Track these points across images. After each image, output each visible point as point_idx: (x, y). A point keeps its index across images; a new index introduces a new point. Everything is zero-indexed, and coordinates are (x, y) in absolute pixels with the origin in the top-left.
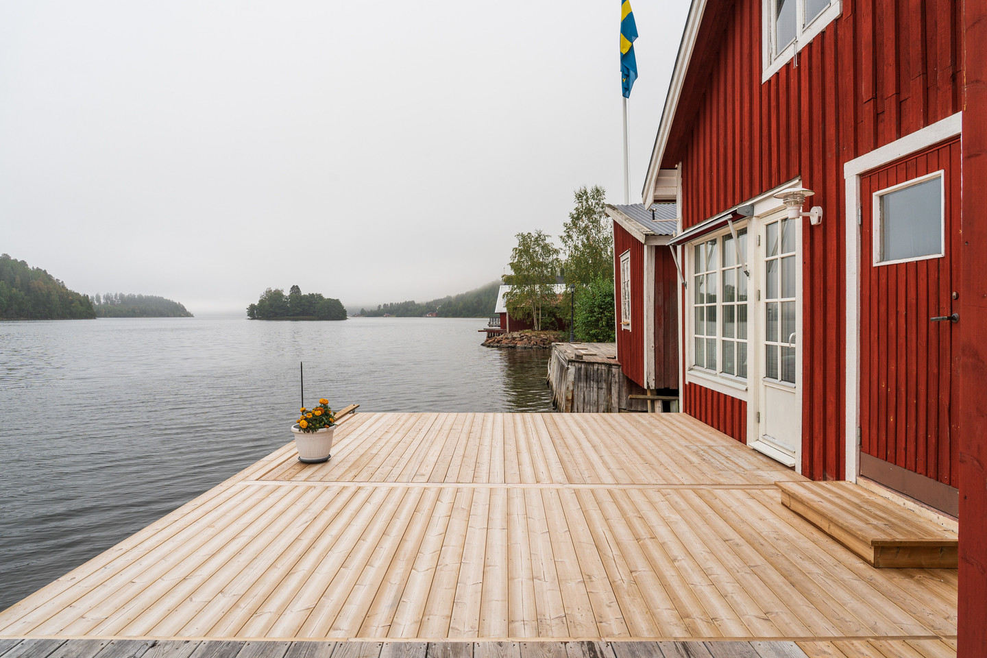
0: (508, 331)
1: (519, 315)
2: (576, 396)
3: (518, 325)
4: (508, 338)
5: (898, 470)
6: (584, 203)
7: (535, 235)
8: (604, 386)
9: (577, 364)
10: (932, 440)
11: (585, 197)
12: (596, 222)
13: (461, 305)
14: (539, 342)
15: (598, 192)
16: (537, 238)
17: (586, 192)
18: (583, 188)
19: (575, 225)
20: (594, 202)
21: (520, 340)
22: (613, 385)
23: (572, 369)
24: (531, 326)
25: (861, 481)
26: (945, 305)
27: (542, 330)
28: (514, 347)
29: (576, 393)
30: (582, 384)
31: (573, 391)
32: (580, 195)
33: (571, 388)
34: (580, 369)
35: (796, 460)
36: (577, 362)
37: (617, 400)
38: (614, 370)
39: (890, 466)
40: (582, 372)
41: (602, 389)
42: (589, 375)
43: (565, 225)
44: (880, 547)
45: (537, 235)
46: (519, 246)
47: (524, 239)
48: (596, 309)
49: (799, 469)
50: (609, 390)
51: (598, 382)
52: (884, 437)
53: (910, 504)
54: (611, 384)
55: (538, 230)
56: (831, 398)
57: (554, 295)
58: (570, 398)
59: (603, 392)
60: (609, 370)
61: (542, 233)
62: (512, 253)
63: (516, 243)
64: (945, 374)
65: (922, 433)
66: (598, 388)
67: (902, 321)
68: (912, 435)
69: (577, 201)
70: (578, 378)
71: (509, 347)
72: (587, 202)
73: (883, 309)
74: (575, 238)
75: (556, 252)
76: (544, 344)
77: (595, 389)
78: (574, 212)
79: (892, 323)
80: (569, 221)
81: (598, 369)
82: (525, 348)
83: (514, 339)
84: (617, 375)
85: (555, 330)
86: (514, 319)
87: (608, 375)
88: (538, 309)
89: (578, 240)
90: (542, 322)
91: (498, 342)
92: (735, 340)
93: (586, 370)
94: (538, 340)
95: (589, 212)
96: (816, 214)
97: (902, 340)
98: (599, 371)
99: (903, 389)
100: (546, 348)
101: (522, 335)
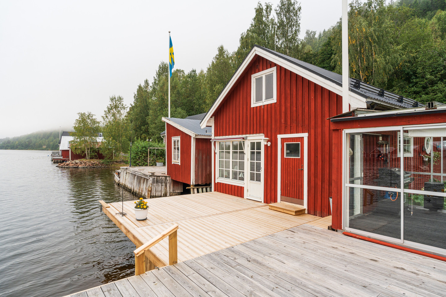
0: (70, 159)
1: (78, 152)
2: (152, 189)
3: (76, 156)
4: (73, 163)
5: (290, 198)
6: (114, 102)
7: (87, 114)
8: (164, 184)
9: (153, 177)
10: (298, 192)
11: (114, 100)
12: (119, 111)
13: (17, 143)
14: (90, 165)
15: (120, 99)
16: (88, 115)
17: (115, 98)
18: (114, 96)
19: (109, 112)
20: (119, 103)
21: (80, 164)
22: (167, 184)
23: (151, 179)
24: (84, 157)
25: (281, 202)
26: (300, 167)
27: (90, 159)
28: (77, 168)
29: (152, 188)
30: (155, 184)
31: (151, 187)
32: (112, 99)
33: (150, 186)
34: (154, 179)
35: (262, 200)
36: (153, 176)
37: (169, 189)
38: (168, 178)
39: (289, 198)
40: (155, 180)
41: (163, 185)
42: (158, 181)
43: (105, 111)
44: (296, 212)
45: (88, 114)
46: (79, 118)
47: (82, 115)
48: (139, 153)
49: (263, 202)
50: (166, 186)
51: (161, 183)
52: (287, 192)
53: (293, 204)
54: (166, 183)
55: (89, 112)
56: (273, 185)
57: (97, 142)
58: (150, 190)
59: (163, 187)
60: (166, 179)
61: (91, 113)
62: (75, 121)
63: (78, 117)
64: (300, 179)
65: (295, 190)
66: (162, 185)
67: (291, 169)
68: (293, 191)
69: (111, 101)
70: (153, 182)
71: (74, 167)
72: (116, 102)
73: (287, 166)
74: (109, 117)
75: (99, 123)
76: (93, 166)
77: (160, 186)
78: (109, 106)
79: (289, 169)
80: (106, 110)
81: (161, 178)
82: (84, 168)
83: (77, 163)
84: (169, 180)
85: (97, 159)
86: (75, 154)
87: (165, 180)
88: (88, 149)
89: (111, 118)
90: (90, 155)
91: (67, 165)
92: (238, 170)
93: (157, 179)
94: (90, 164)
95: (116, 107)
96: (269, 144)
97: (291, 173)
98: (162, 179)
99: (291, 182)
100: (94, 167)
101: (81, 161)
